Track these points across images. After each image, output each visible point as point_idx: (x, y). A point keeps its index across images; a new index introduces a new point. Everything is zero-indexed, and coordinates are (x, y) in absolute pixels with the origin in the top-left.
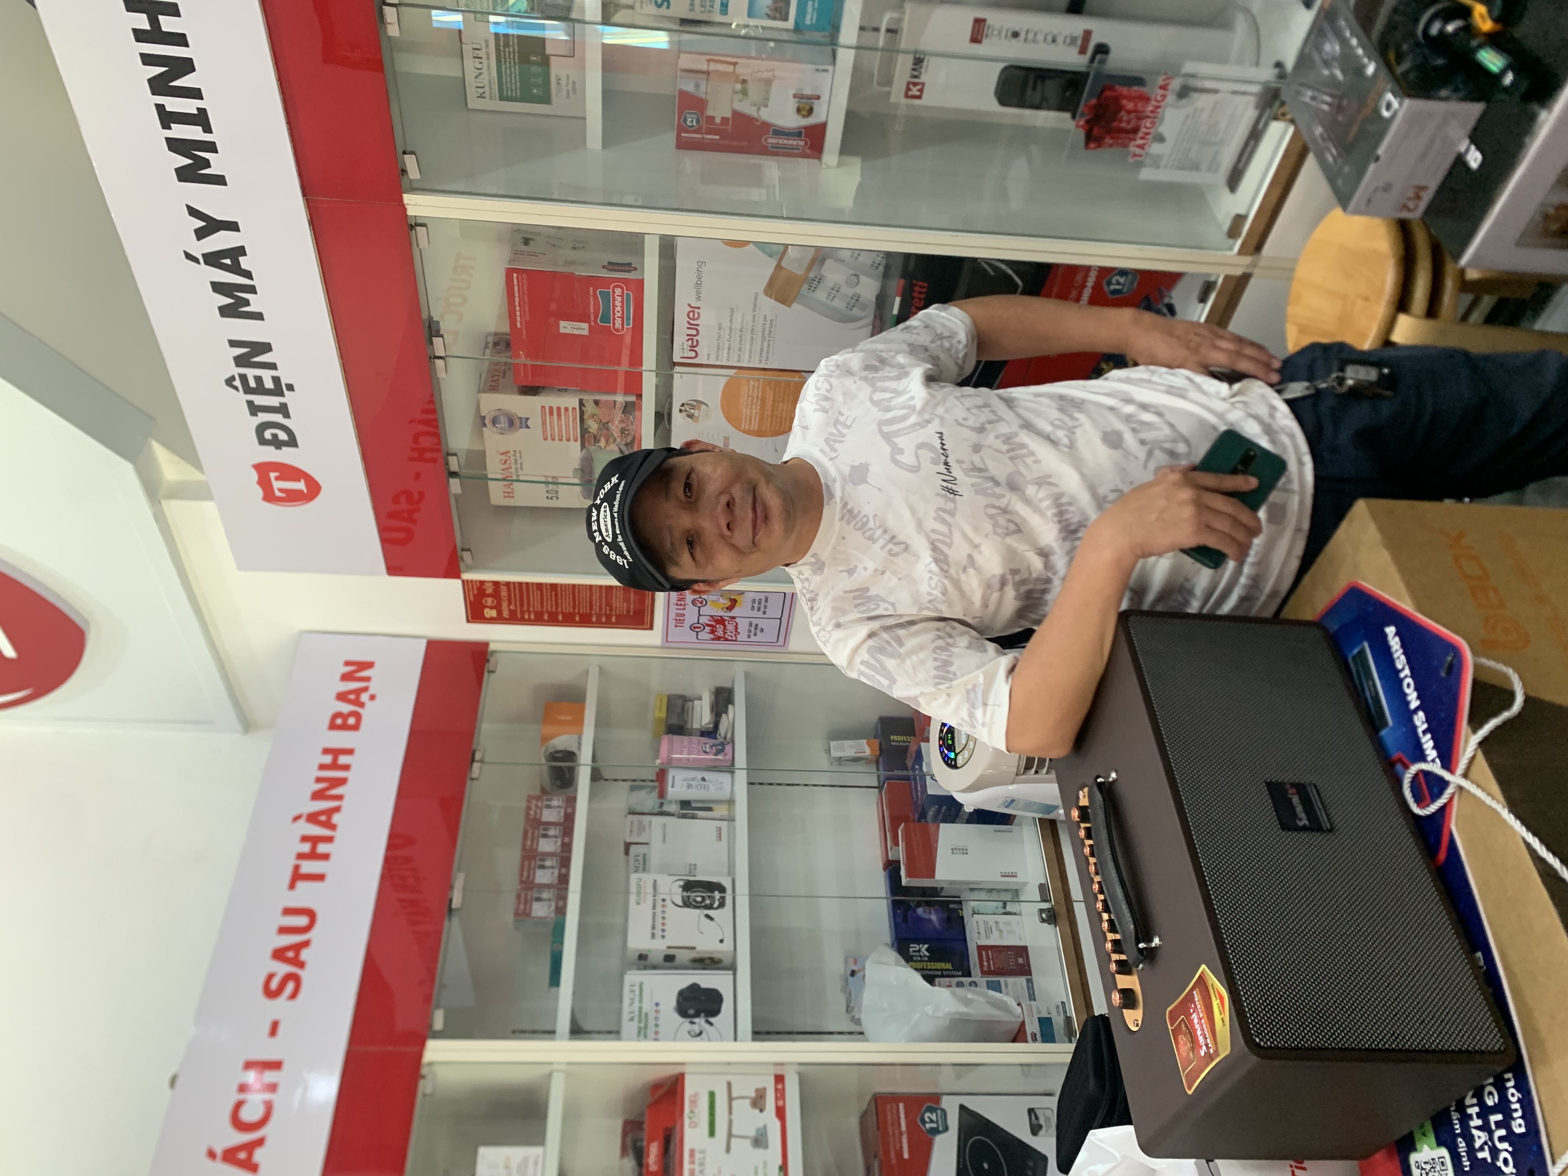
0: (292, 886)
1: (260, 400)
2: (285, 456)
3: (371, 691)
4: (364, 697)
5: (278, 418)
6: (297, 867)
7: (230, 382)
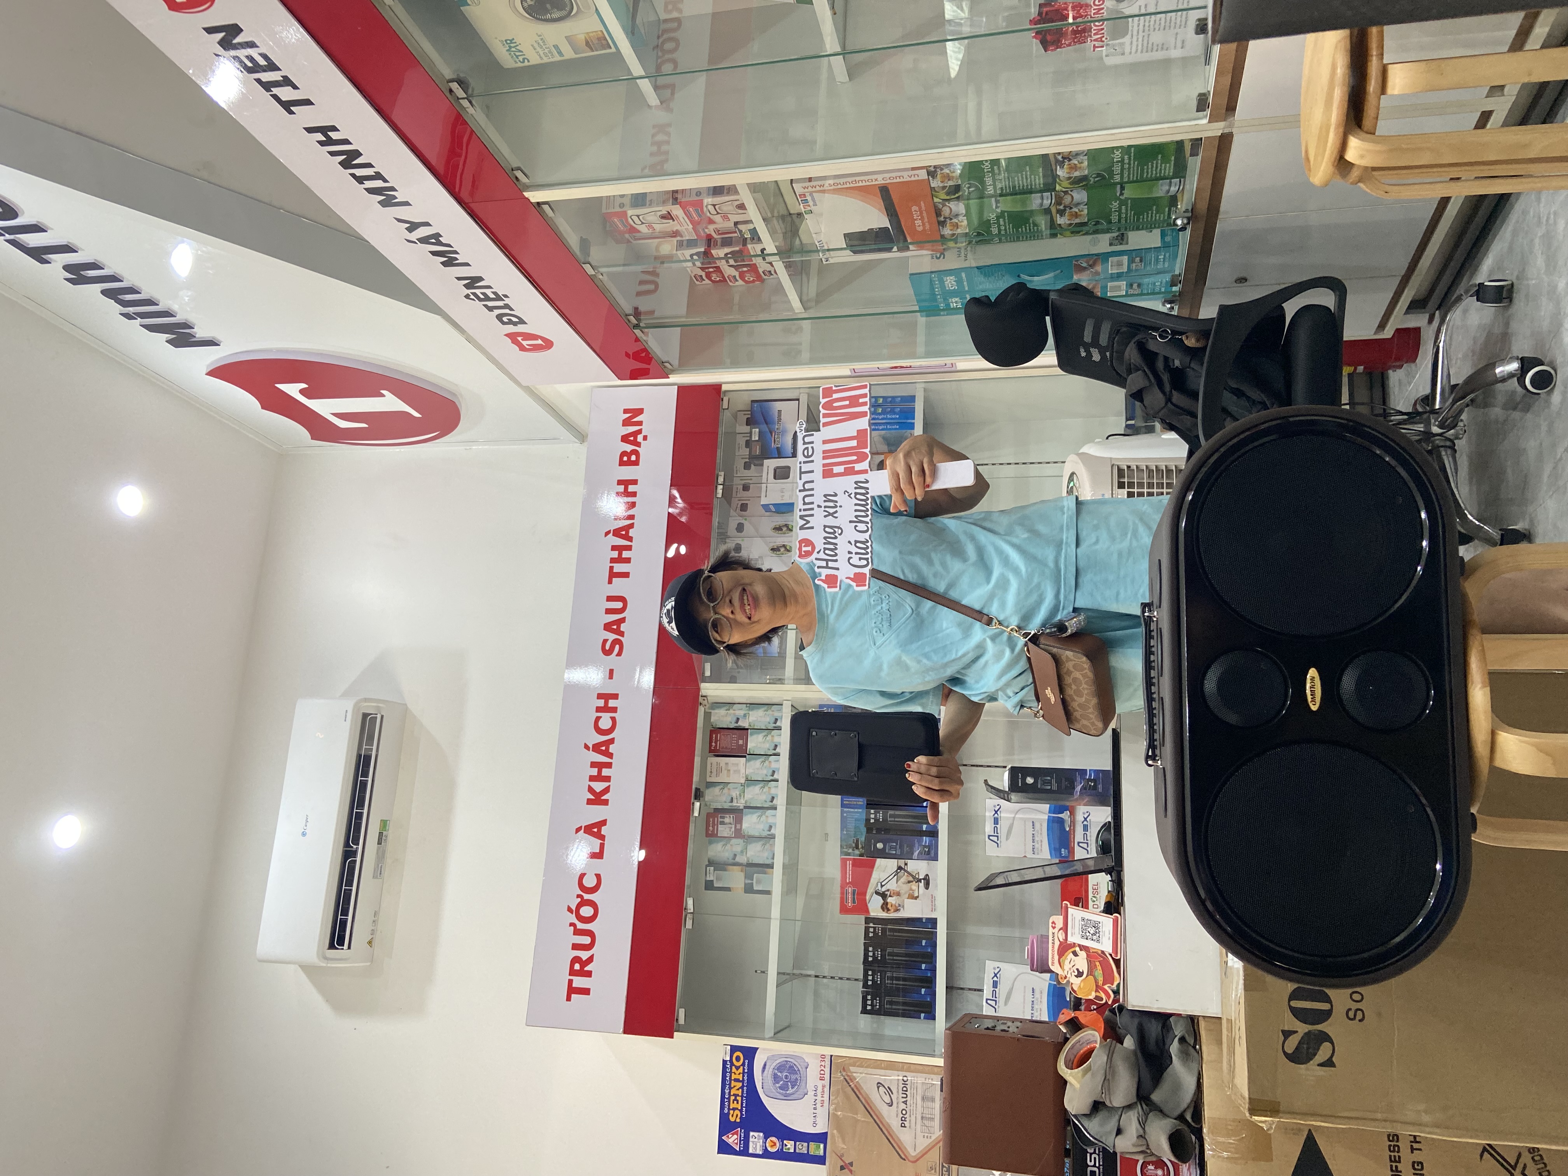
0: (610, 582)
1: (490, 304)
2: (520, 328)
3: (644, 433)
4: (640, 438)
5: (507, 311)
6: (611, 568)
7: (467, 296)
